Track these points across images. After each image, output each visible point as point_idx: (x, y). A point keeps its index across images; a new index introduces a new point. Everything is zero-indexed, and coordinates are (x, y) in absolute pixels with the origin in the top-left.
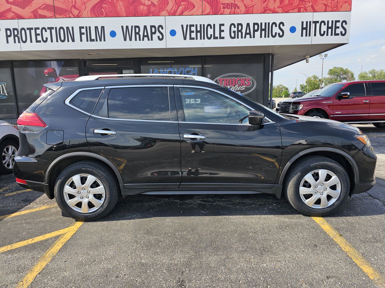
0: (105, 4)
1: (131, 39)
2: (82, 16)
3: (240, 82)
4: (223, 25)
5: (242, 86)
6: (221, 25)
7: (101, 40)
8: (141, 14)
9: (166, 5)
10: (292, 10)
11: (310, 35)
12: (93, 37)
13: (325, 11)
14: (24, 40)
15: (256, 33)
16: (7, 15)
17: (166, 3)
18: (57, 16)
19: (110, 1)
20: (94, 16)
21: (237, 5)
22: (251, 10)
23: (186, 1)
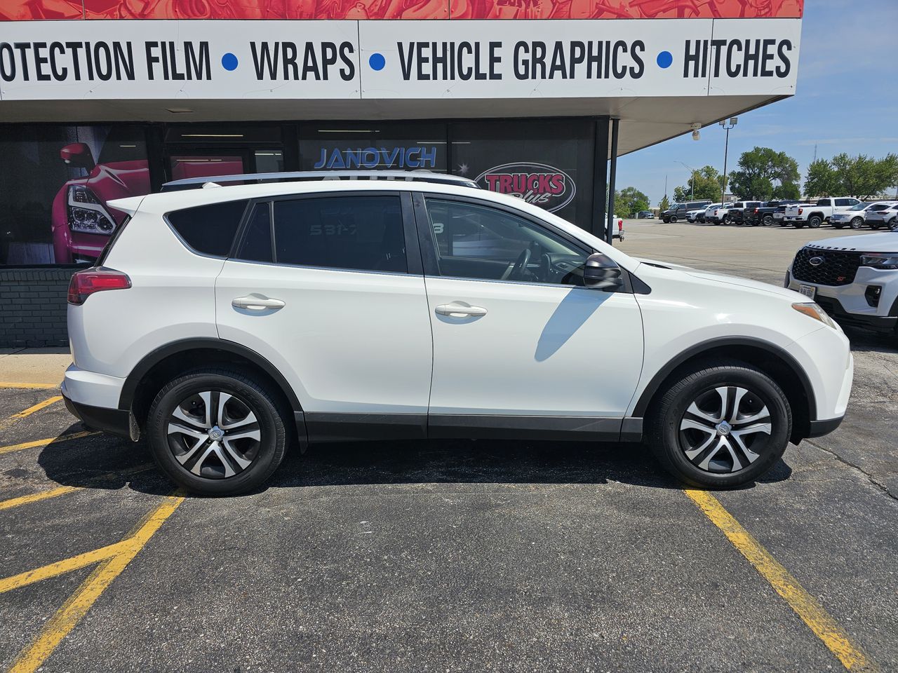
1: (273, 76)
2: (153, 16)
3: (536, 184)
4: (499, 45)
5: (542, 194)
6: (493, 45)
7: (199, 77)
8: (298, 13)
10: (664, 11)
11: (704, 75)
12: (181, 69)
13: (742, 16)
14: (8, 73)
15: (576, 65)
18: (89, 15)
20: (183, 16)
22: (566, 9)
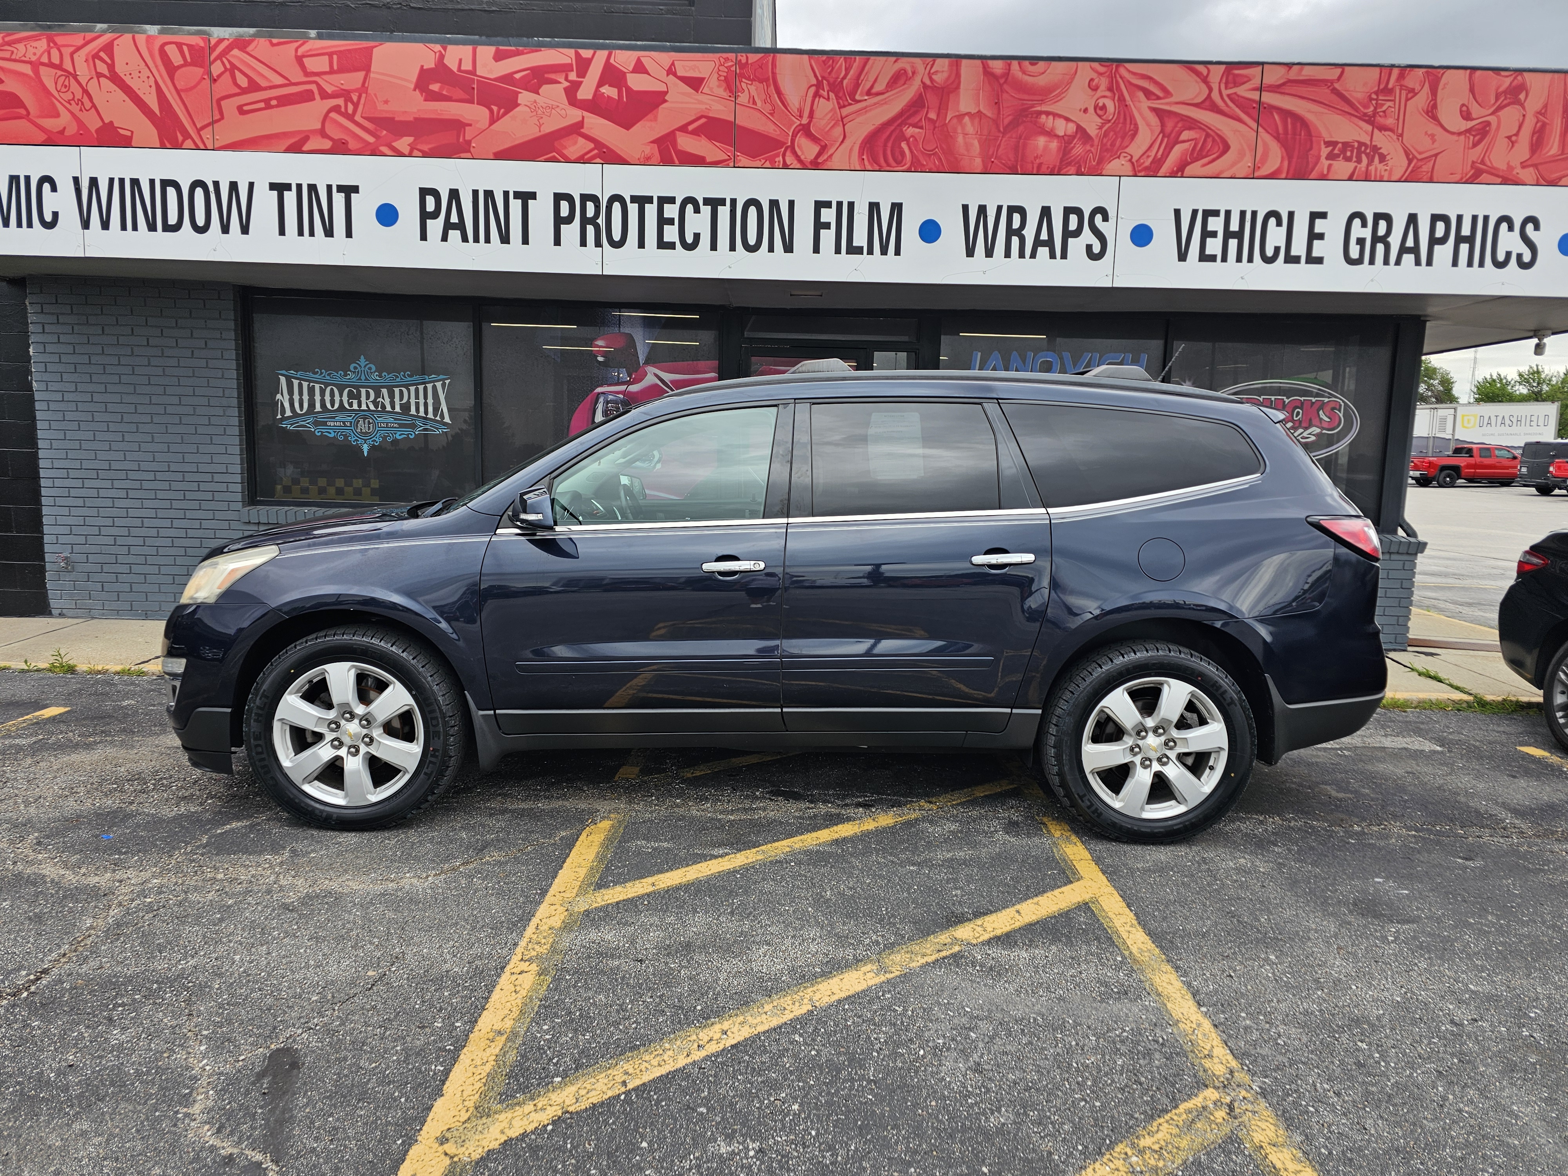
0: (915, 126)
1: (989, 253)
2: (829, 164)
3: (1299, 416)
4: (1323, 215)
5: (1306, 429)
6: (1315, 216)
7: (884, 252)
8: (1035, 166)
9: (1127, 139)
12: (860, 239)
14: (617, 236)
15: (1437, 248)
16: (565, 148)
17: (1130, 130)
18: (740, 160)
19: (932, 115)
20: (872, 165)
21: (1380, 148)
22: (1427, 168)
23: (1200, 128)
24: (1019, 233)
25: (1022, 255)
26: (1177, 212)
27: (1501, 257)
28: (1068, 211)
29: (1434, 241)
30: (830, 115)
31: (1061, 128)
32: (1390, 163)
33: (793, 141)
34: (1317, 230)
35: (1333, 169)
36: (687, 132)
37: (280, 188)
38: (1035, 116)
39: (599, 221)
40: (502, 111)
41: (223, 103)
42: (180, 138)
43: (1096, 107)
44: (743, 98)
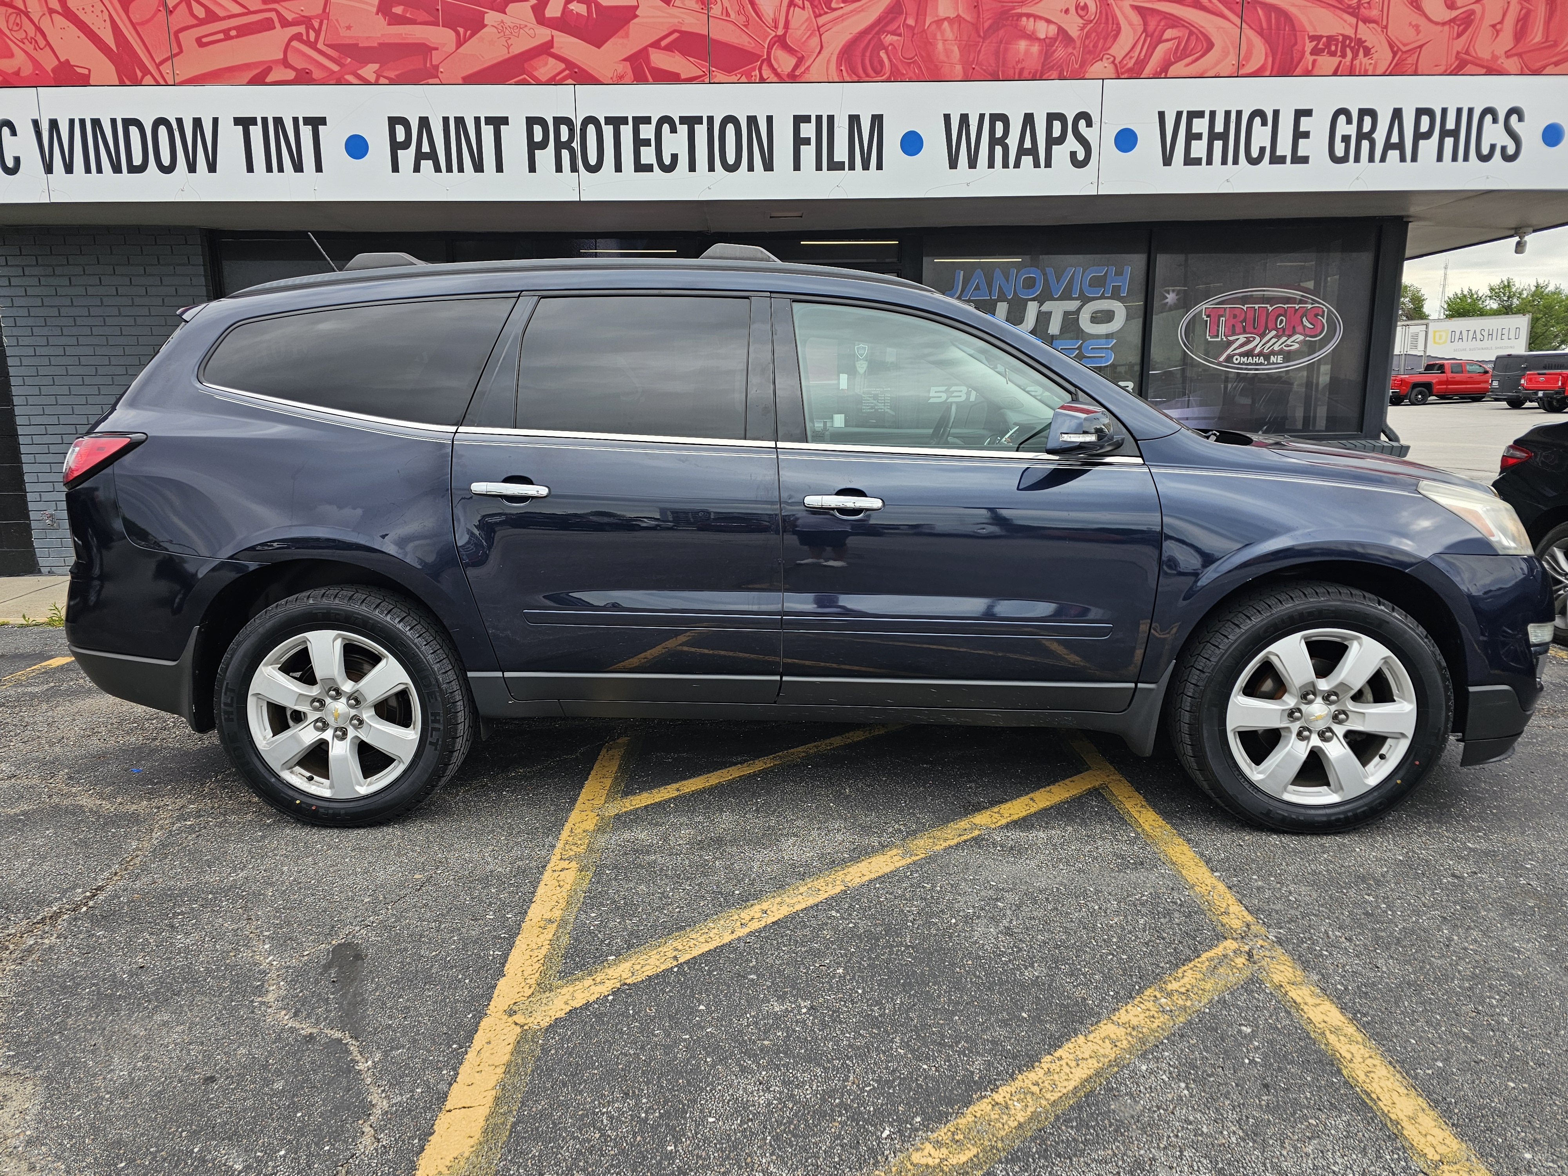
0: (893, 33)
1: (973, 164)
2: (807, 77)
3: (1282, 322)
4: (1308, 113)
5: (1289, 336)
6: (1300, 114)
7: (866, 166)
8: (1017, 71)
9: (1110, 40)
10: (1556, 64)
12: (841, 154)
14: (593, 161)
15: (1421, 142)
16: (536, 69)
17: (1112, 31)
18: (716, 76)
19: (911, 22)
20: (850, 76)
21: (1365, 41)
22: (1411, 60)
23: (1184, 26)
24: (1002, 142)
25: (1005, 165)
26: (1162, 115)
27: (1485, 151)
28: (1051, 117)
29: (1418, 136)
30: (806, 24)
31: (1043, 30)
32: (1375, 56)
33: (769, 54)
34: (1302, 129)
35: (1317, 64)
36: (659, 48)
37: (245, 123)
38: (1015, 18)
39: (574, 145)
40: (469, 32)
41: (181, 35)
42: (139, 74)
43: (1077, 7)
44: (716, 10)
